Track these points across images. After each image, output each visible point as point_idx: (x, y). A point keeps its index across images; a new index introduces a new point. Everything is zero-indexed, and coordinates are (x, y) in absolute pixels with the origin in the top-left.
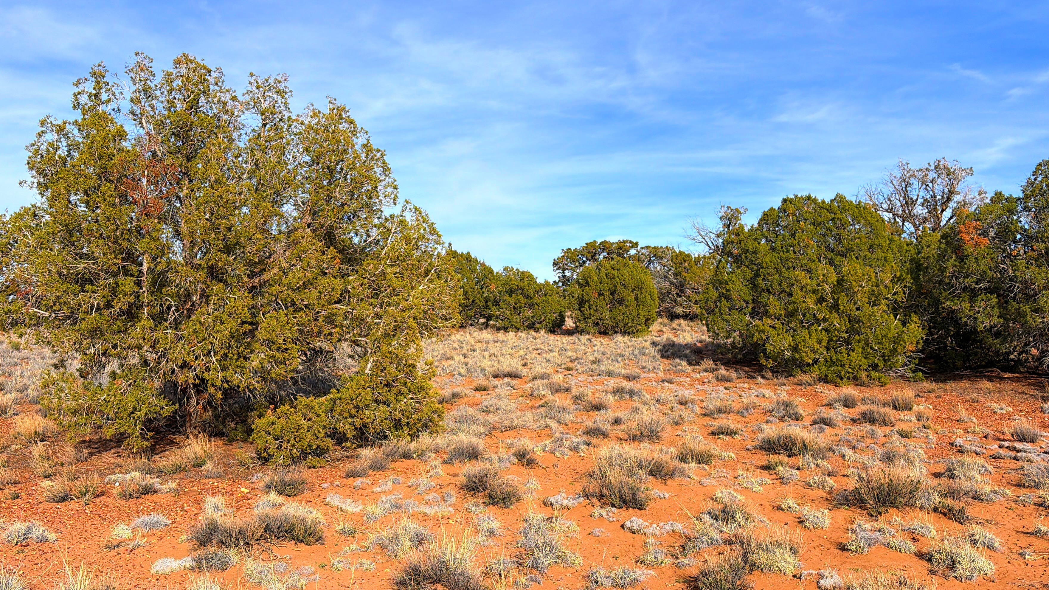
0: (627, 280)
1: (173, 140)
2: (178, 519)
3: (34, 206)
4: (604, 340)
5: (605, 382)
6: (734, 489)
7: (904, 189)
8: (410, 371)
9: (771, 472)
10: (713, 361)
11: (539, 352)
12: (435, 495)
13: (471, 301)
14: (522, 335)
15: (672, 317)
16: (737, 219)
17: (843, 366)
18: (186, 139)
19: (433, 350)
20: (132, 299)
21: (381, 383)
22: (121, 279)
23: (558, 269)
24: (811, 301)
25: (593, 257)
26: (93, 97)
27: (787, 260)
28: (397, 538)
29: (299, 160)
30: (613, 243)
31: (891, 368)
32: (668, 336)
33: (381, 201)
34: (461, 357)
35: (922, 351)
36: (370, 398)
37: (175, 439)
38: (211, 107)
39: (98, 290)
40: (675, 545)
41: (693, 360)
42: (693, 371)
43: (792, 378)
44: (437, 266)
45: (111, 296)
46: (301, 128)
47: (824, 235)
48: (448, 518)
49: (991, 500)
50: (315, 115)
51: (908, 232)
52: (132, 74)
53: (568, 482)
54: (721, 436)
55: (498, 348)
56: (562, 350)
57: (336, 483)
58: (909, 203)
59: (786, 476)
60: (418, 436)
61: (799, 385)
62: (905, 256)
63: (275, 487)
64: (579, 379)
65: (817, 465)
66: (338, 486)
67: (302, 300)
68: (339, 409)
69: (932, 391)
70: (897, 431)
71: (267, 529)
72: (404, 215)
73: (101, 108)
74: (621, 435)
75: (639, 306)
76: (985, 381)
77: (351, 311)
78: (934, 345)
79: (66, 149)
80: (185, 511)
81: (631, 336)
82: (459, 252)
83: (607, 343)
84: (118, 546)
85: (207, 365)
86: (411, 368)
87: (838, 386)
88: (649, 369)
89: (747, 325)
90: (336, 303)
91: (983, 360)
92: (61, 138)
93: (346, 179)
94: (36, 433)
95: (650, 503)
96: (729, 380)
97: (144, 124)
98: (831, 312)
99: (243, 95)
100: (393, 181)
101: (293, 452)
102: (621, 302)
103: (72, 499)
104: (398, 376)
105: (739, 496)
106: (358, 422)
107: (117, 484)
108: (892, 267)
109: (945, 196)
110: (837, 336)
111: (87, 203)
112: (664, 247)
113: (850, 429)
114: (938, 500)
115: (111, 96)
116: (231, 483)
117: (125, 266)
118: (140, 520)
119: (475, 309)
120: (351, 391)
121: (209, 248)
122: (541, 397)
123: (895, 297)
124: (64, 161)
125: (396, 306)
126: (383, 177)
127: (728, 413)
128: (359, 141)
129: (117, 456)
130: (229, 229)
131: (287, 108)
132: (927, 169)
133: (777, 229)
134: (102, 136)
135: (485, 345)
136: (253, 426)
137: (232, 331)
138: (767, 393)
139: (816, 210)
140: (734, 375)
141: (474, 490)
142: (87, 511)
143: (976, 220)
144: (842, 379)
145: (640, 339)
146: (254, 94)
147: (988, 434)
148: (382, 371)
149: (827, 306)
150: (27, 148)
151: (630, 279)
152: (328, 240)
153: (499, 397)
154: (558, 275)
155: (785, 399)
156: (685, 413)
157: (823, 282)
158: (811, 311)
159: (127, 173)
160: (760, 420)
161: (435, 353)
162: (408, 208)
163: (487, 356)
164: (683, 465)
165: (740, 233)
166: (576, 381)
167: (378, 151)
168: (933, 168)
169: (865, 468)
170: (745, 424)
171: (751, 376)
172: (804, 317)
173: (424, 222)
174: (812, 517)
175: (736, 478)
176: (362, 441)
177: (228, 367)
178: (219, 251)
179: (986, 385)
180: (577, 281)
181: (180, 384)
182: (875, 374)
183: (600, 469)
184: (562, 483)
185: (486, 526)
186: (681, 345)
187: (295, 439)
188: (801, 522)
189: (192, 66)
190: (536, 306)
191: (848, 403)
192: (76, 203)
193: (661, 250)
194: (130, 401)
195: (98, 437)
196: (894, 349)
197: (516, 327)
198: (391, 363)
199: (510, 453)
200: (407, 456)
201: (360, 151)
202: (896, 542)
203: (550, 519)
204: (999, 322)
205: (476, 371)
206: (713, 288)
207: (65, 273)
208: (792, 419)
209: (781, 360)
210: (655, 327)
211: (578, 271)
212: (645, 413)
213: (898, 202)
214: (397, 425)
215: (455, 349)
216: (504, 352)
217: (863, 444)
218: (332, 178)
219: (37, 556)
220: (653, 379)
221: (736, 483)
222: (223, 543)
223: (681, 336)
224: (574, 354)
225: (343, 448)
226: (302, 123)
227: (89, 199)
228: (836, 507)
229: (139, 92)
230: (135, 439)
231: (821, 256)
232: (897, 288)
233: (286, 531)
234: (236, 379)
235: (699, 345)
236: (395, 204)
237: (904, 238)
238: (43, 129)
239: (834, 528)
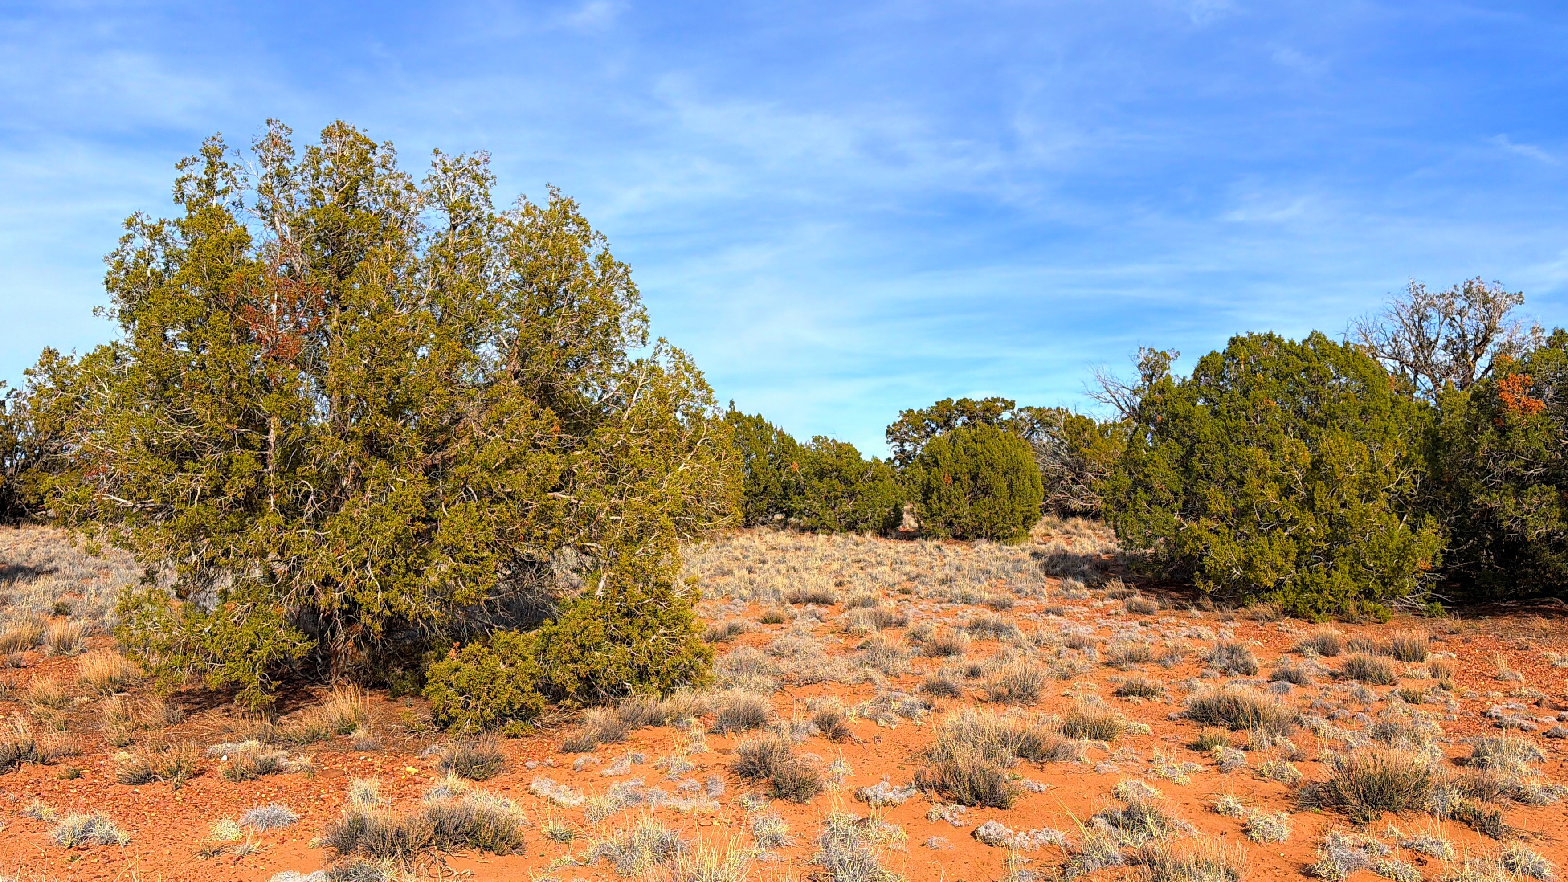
0: (996, 457)
1: (318, 248)
2: (310, 813)
3: (115, 344)
4: (961, 548)
5: (960, 613)
6: (1146, 779)
7: (1417, 324)
8: (662, 593)
9: (1205, 754)
10: (1125, 582)
11: (861, 565)
12: (694, 781)
13: (762, 487)
14: (838, 539)
15: (1065, 514)
16: (1164, 367)
17: (1320, 592)
18: (337, 246)
19: (703, 561)
20: (251, 482)
21: (619, 611)
22: (236, 453)
23: (894, 440)
24: (1271, 493)
25: (947, 424)
26: (204, 186)
27: (1236, 431)
28: (631, 847)
29: (503, 278)
30: (977, 403)
31: (1394, 596)
32: (1057, 543)
33: (623, 340)
34: (745, 572)
35: (1442, 571)
36: (602, 634)
37: (313, 690)
38: (375, 200)
39: (203, 469)
40: (1053, 864)
41: (1094, 580)
42: (1094, 596)
43: (1243, 609)
44: (705, 436)
45: (222, 478)
46: (506, 232)
47: (1292, 394)
48: (712, 817)
49: (1541, 802)
50: (527, 213)
51: (1423, 388)
52: (261, 151)
53: (896, 764)
54: (1131, 697)
55: (801, 559)
56: (896, 563)
57: (548, 761)
58: (1425, 345)
59: (1227, 760)
60: (673, 692)
61: (1254, 620)
62: (1416, 426)
63: (456, 765)
64: (921, 607)
65: (1274, 744)
66: (550, 765)
67: (503, 486)
68: (555, 649)
69: (1457, 632)
70: (1399, 693)
71: (439, 830)
72: (656, 360)
73: (215, 202)
74: (981, 693)
75: (1014, 498)
76: (1539, 618)
77: (576, 502)
78: (1461, 562)
79: (163, 260)
80: (322, 800)
81: (1001, 542)
82: (746, 414)
83: (965, 552)
84: (218, 852)
85: (361, 581)
86: (663, 589)
87: (1313, 623)
88: (1027, 593)
89: (1176, 528)
90: (554, 489)
91: (1536, 586)
92: (155, 245)
93: (571, 306)
94: (110, 679)
95: (1016, 798)
96: (1147, 612)
97: (278, 224)
98: (1302, 509)
99: (424, 182)
100: (642, 310)
101: (485, 713)
102: (986, 491)
103: (156, 780)
104: (643, 600)
105: (1153, 790)
106: (583, 669)
107: (225, 758)
108: (1396, 442)
109: (1480, 335)
110: (1312, 547)
111: (190, 341)
112: (1054, 408)
113: (1328, 688)
114: (1458, 800)
115: (231, 184)
116: (392, 758)
117: (242, 434)
118: (254, 813)
119: (768, 499)
120: (573, 623)
121: (367, 409)
122: (861, 634)
123: (1400, 487)
124: (159, 278)
125: (643, 495)
126: (627, 305)
127: (1143, 663)
128: (593, 251)
129: (227, 716)
130: (397, 380)
131: (488, 202)
132: (1452, 294)
133: (1221, 383)
134: (214, 243)
135: (781, 554)
136: (427, 674)
137: (398, 532)
138: (1205, 631)
139: (1280, 356)
140: (1155, 604)
141: (752, 775)
142: (177, 798)
143: (1523, 373)
144: (1318, 611)
145: (1015, 547)
146: (439, 182)
147: (1541, 700)
148: (620, 592)
149: (1297, 501)
150: (106, 260)
151: (1001, 457)
152: (543, 397)
153: (797, 633)
154: (894, 449)
155: (1230, 641)
156: (1078, 661)
157: (1290, 464)
158: (1272, 509)
159: (248, 296)
160: (1191, 673)
161: (707, 566)
162: (663, 350)
163: (784, 571)
164: (1071, 742)
165: (1165, 389)
166: (915, 610)
167: (620, 265)
168: (1461, 292)
169: (1347, 748)
170: (1169, 680)
171: (1181, 605)
172: (1261, 517)
173: (687, 371)
174: (1263, 823)
175: (1150, 761)
176: (590, 697)
177: (391, 587)
178: (382, 412)
179: (1541, 623)
180: (921, 458)
181: (322, 609)
182: (1370, 605)
183: (944, 745)
184: (886, 765)
185: (765, 831)
186: (1076, 557)
187: (488, 694)
188: (1246, 831)
189: (348, 140)
190: (859, 496)
191: (1326, 649)
192: (174, 340)
193: (1049, 414)
194: (246, 635)
195: (201, 686)
196: (1398, 567)
197: (828, 527)
198: (636, 581)
199: (810, 719)
200: (655, 721)
201: (594, 265)
202: (1391, 866)
203: (863, 822)
204: (1560, 529)
205: (765, 593)
206: (1124, 471)
207: (156, 443)
208: (1240, 672)
209: (1228, 581)
210: (1039, 529)
211: (924, 443)
212: (1017, 659)
213: (1407, 343)
214: (642, 675)
215: (737, 559)
216: (809, 564)
217: (1347, 713)
218: (552, 305)
219: (99, 864)
220: (1033, 609)
221: (1150, 770)
222: (372, 849)
223: (1077, 544)
224: (914, 569)
225: (560, 707)
226: (510, 224)
227: (191, 334)
228: (1301, 809)
229: (271, 178)
230: (252, 691)
231: (1288, 425)
232: (1402, 475)
233: (467, 834)
234: (403, 602)
235: (1104, 557)
236: (644, 343)
237: (1417, 398)
238: (130, 232)
239: (1296, 841)
